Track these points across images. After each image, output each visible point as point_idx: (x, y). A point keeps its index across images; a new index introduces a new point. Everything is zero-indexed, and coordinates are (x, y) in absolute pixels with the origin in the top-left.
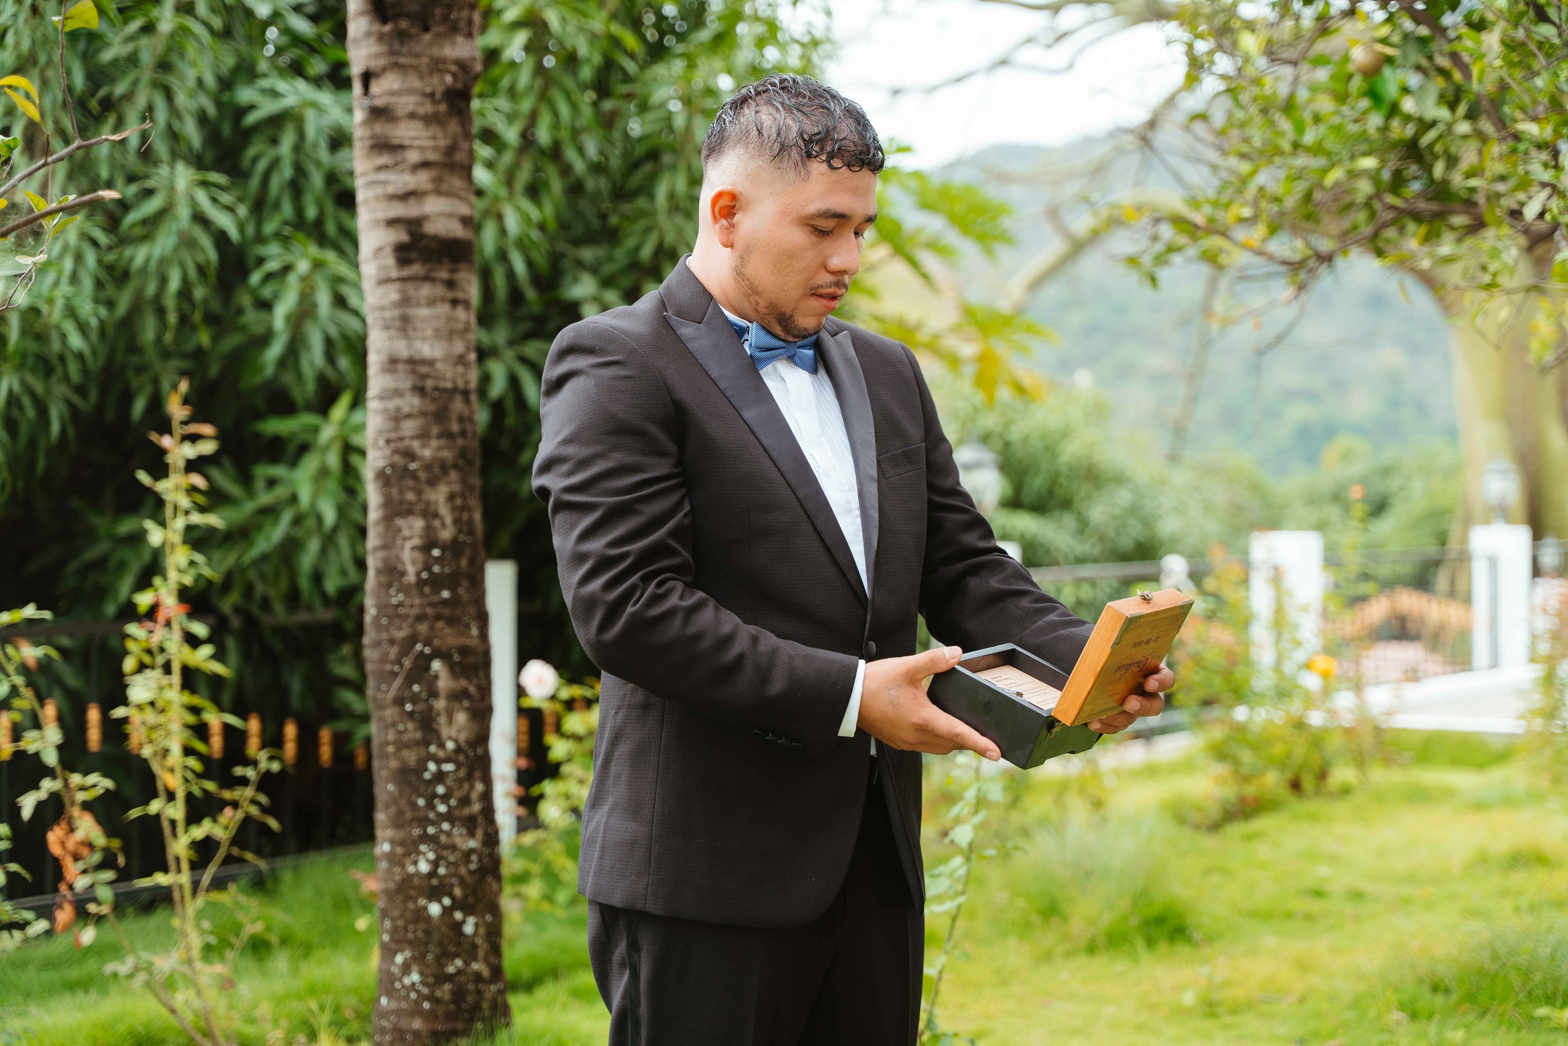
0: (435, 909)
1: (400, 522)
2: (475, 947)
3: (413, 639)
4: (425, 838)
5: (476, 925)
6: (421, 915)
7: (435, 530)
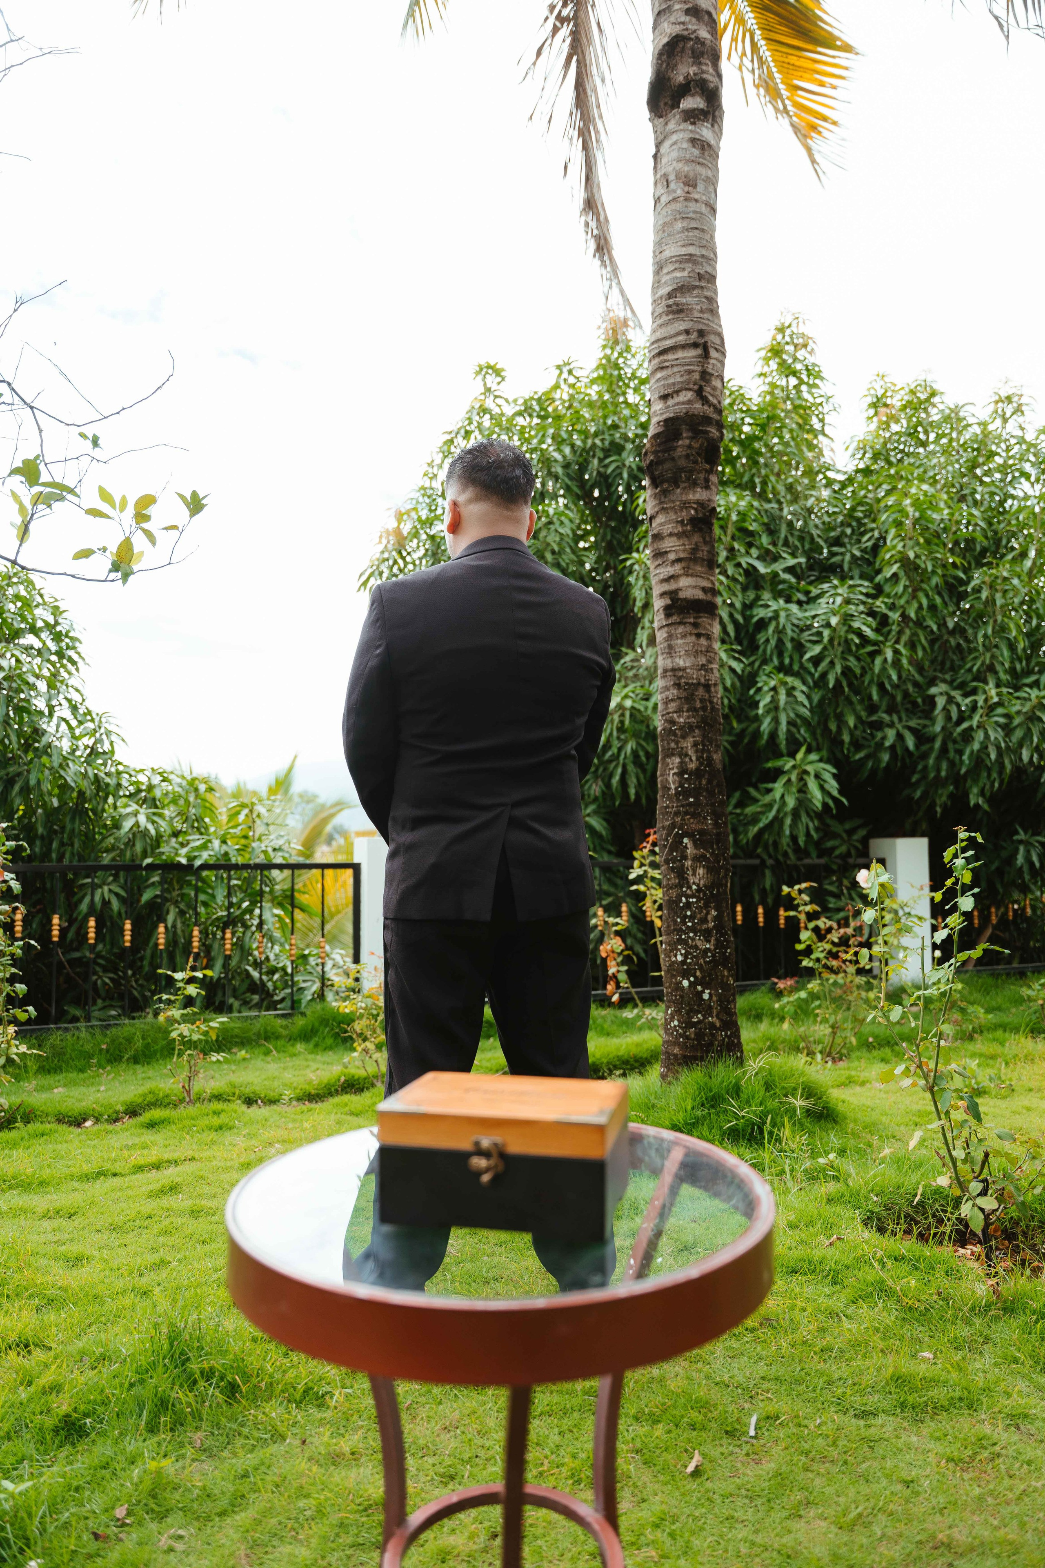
0: (685, 983)
1: (668, 760)
2: (710, 1007)
3: (673, 826)
4: (680, 941)
5: (710, 994)
6: (678, 987)
7: (686, 763)
